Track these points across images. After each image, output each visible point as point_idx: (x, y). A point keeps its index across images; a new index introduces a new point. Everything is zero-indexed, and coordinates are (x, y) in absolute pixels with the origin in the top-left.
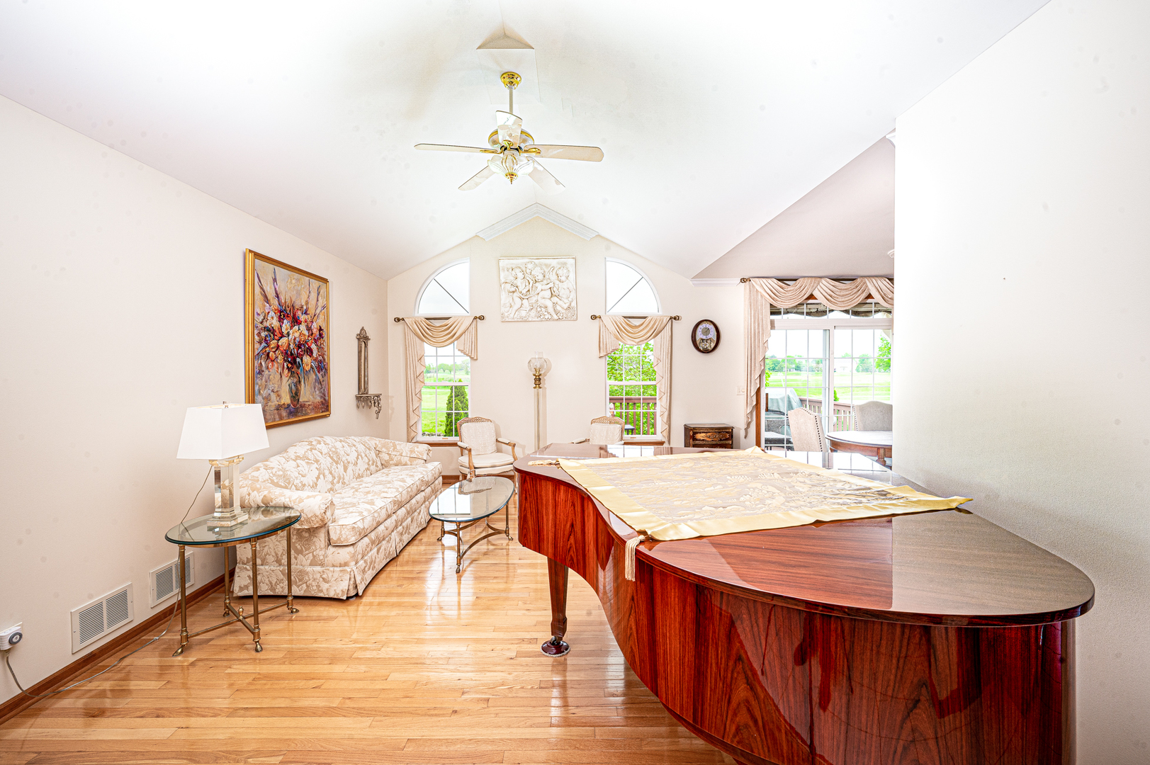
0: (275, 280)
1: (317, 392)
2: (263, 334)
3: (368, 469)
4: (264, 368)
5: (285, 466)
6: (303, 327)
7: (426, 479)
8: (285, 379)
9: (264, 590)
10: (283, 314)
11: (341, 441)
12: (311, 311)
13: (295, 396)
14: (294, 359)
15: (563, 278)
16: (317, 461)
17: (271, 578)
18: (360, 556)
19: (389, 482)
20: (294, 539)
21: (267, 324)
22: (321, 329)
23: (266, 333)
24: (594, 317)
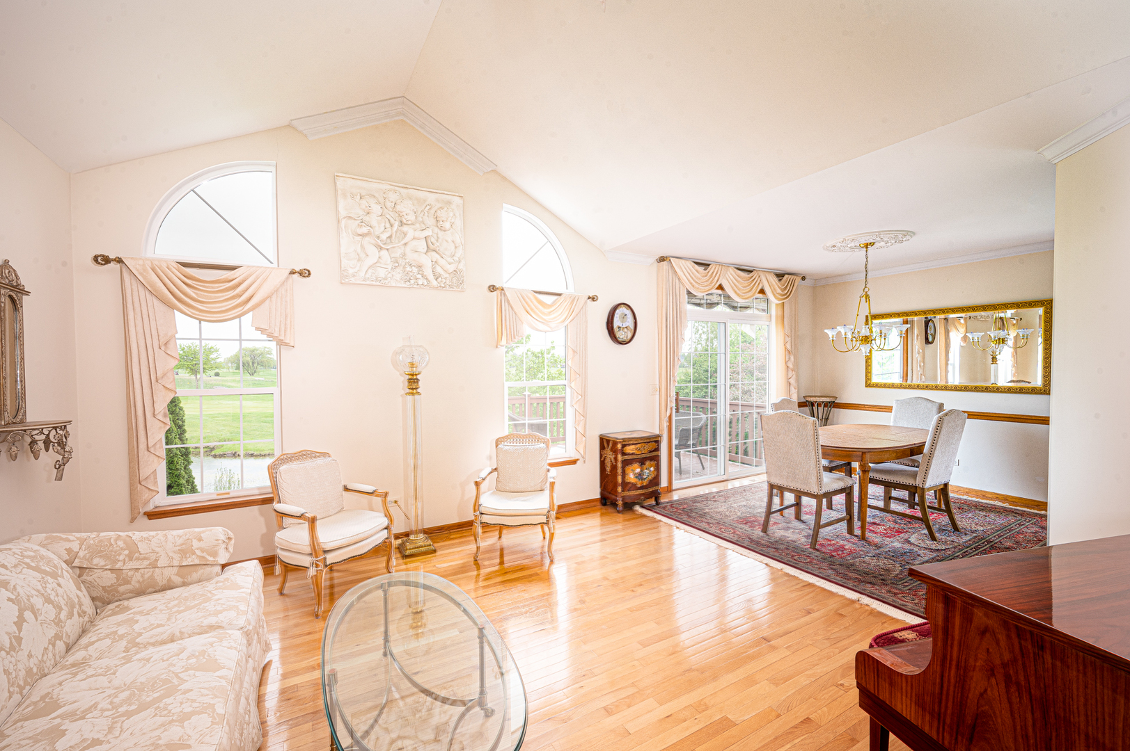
24: (492, 288)
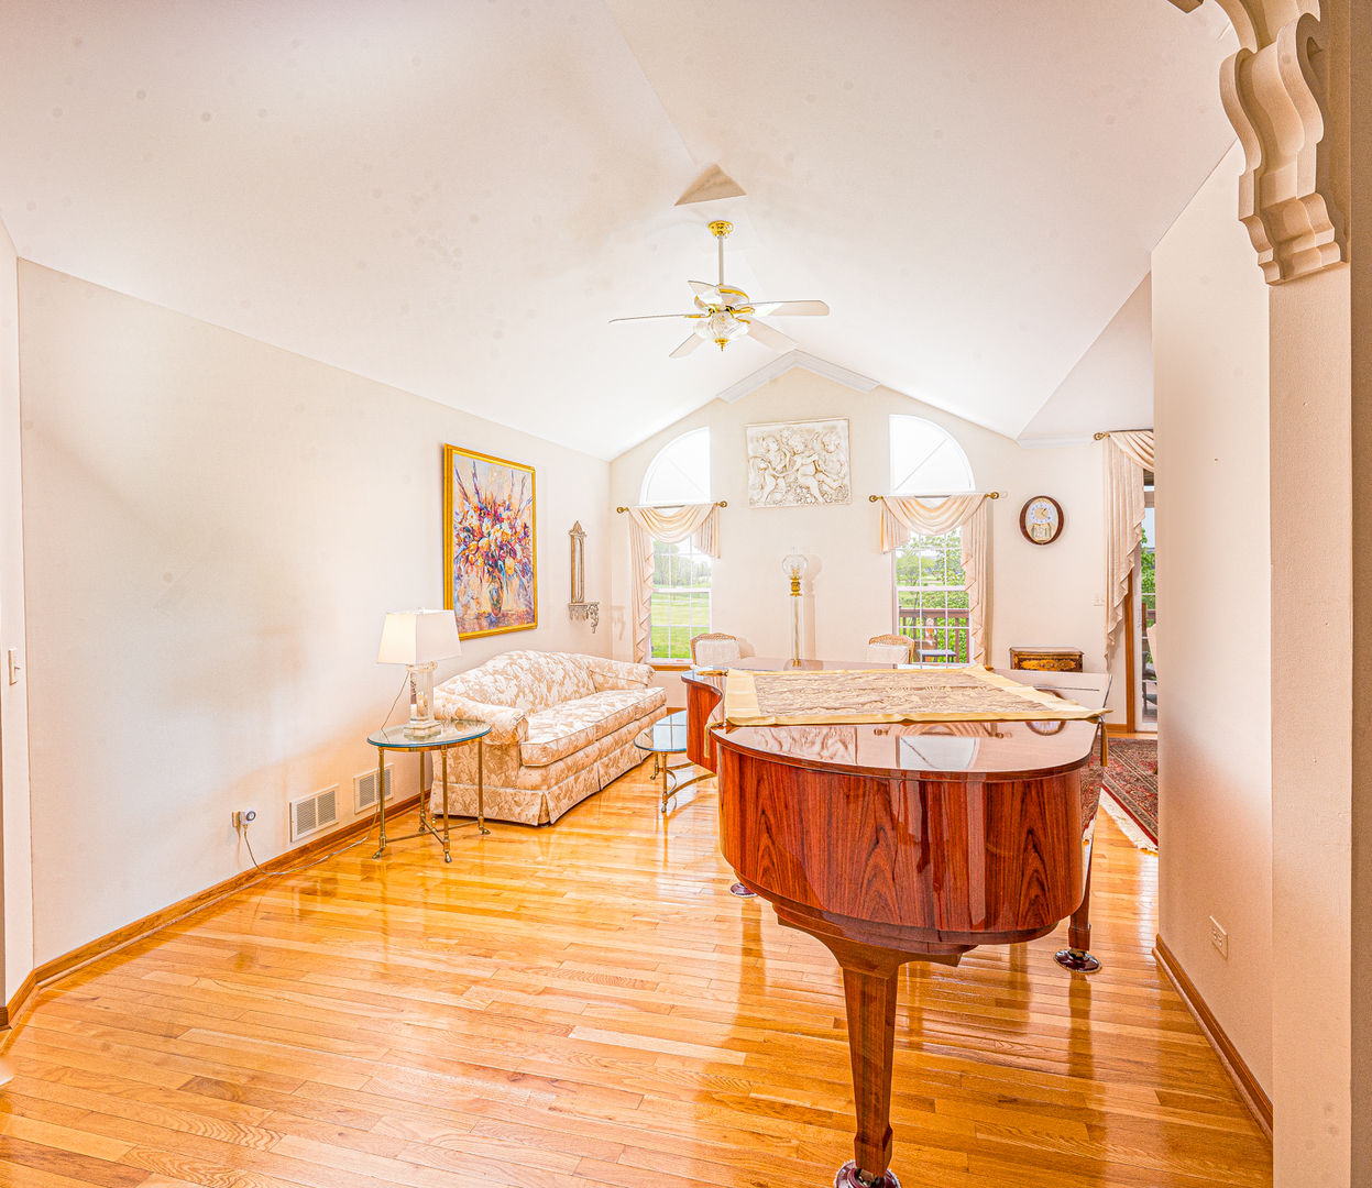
0: (475, 475)
1: (522, 600)
2: (462, 535)
3: (576, 692)
4: (463, 573)
5: (482, 680)
6: (505, 525)
7: (642, 705)
8: (485, 584)
9: (458, 810)
10: (482, 511)
11: (546, 657)
12: (515, 507)
13: (497, 603)
14: (496, 562)
15: (832, 448)
16: (517, 677)
17: (463, 797)
18: (553, 781)
19: (596, 706)
20: (486, 757)
21: (466, 524)
22: (526, 527)
23: (466, 534)
24: (874, 499)
